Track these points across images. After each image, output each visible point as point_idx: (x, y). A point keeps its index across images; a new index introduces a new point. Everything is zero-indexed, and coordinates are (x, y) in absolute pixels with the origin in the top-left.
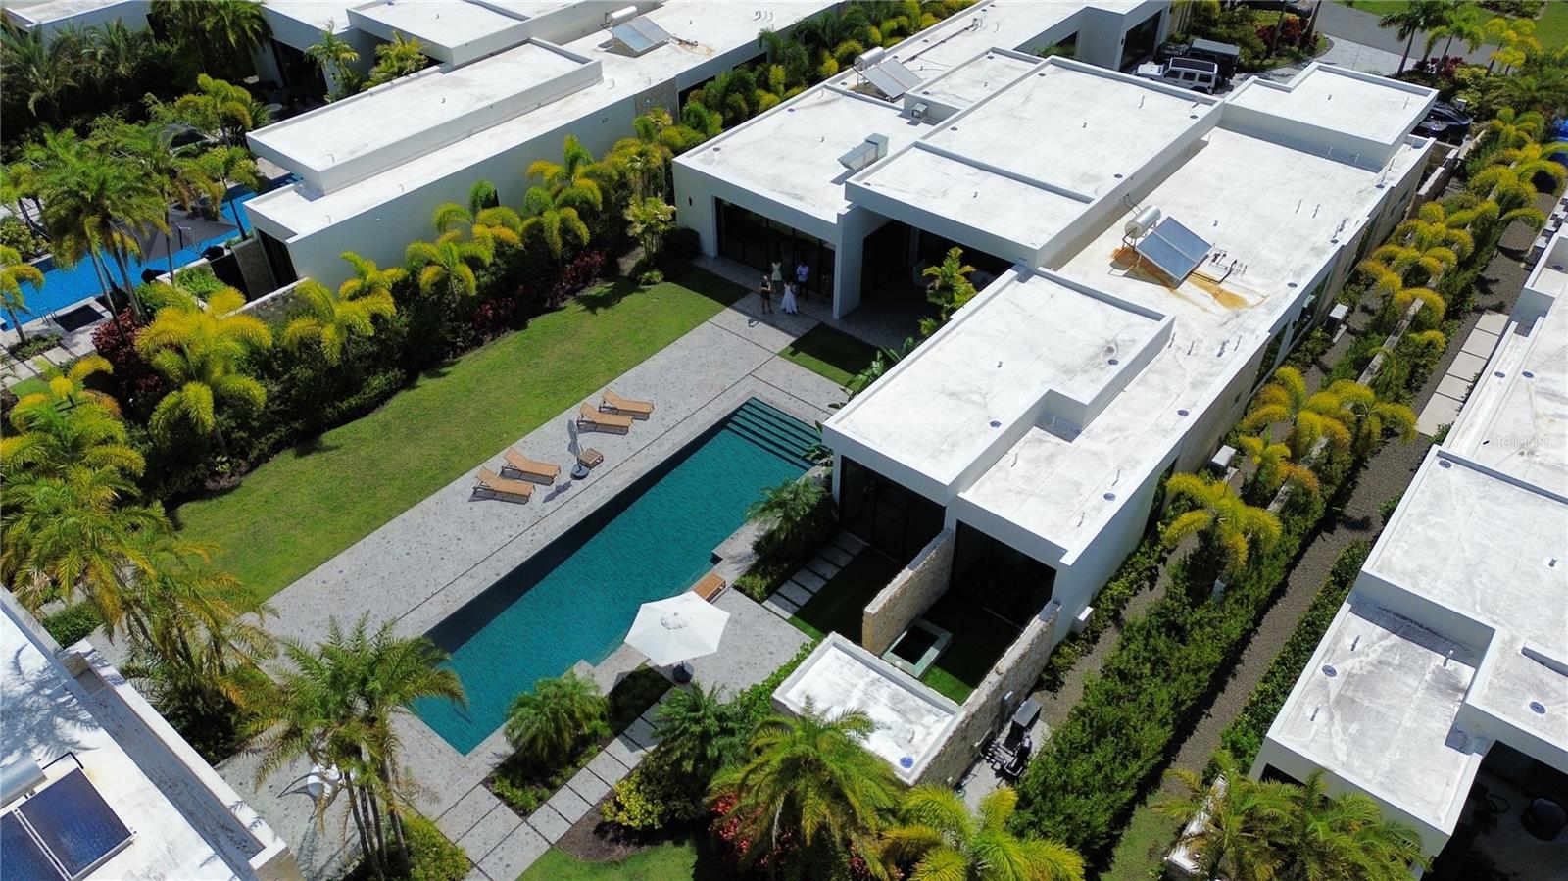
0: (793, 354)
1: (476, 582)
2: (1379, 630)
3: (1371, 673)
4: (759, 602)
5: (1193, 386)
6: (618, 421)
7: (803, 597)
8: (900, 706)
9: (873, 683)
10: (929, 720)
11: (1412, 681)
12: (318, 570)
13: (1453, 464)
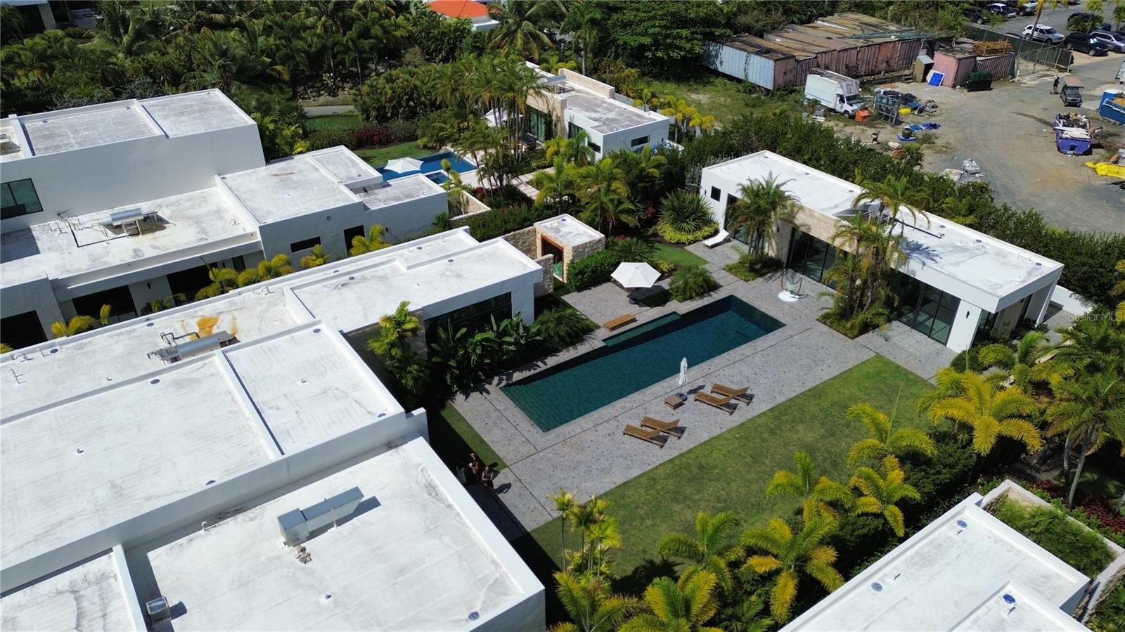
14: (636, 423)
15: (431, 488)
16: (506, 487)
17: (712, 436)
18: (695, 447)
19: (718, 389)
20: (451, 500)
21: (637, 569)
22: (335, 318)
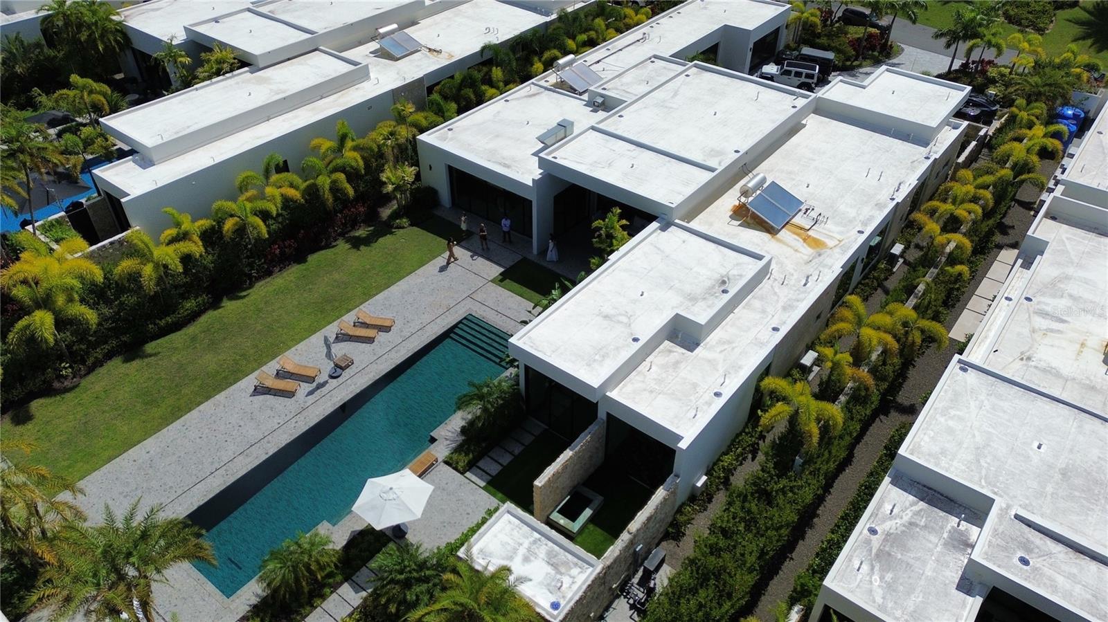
0: (501, 281)
1: (249, 459)
2: (911, 498)
3: (903, 532)
4: (462, 473)
5: (784, 308)
6: (366, 333)
7: (494, 469)
8: (554, 560)
9: (535, 542)
10: (575, 571)
11: (934, 539)
12: (130, 452)
13: (969, 369)
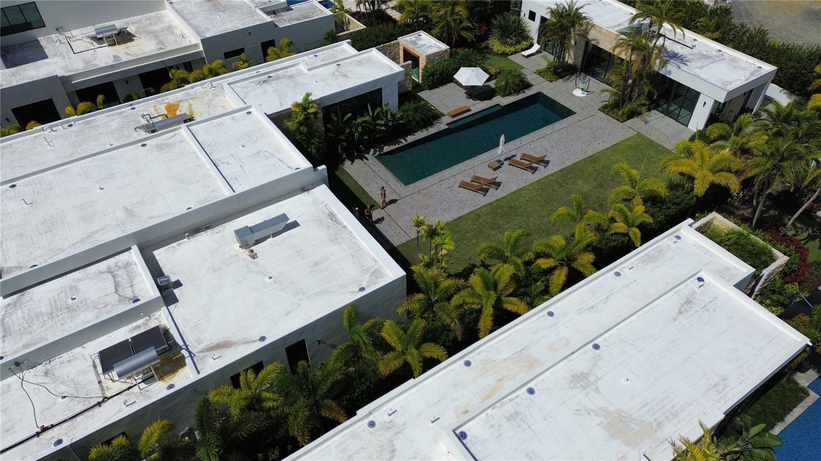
14: (468, 180)
15: (332, 216)
16: (381, 220)
17: (519, 188)
18: (507, 195)
19: (524, 157)
20: (345, 223)
21: (465, 269)
22: (261, 105)
